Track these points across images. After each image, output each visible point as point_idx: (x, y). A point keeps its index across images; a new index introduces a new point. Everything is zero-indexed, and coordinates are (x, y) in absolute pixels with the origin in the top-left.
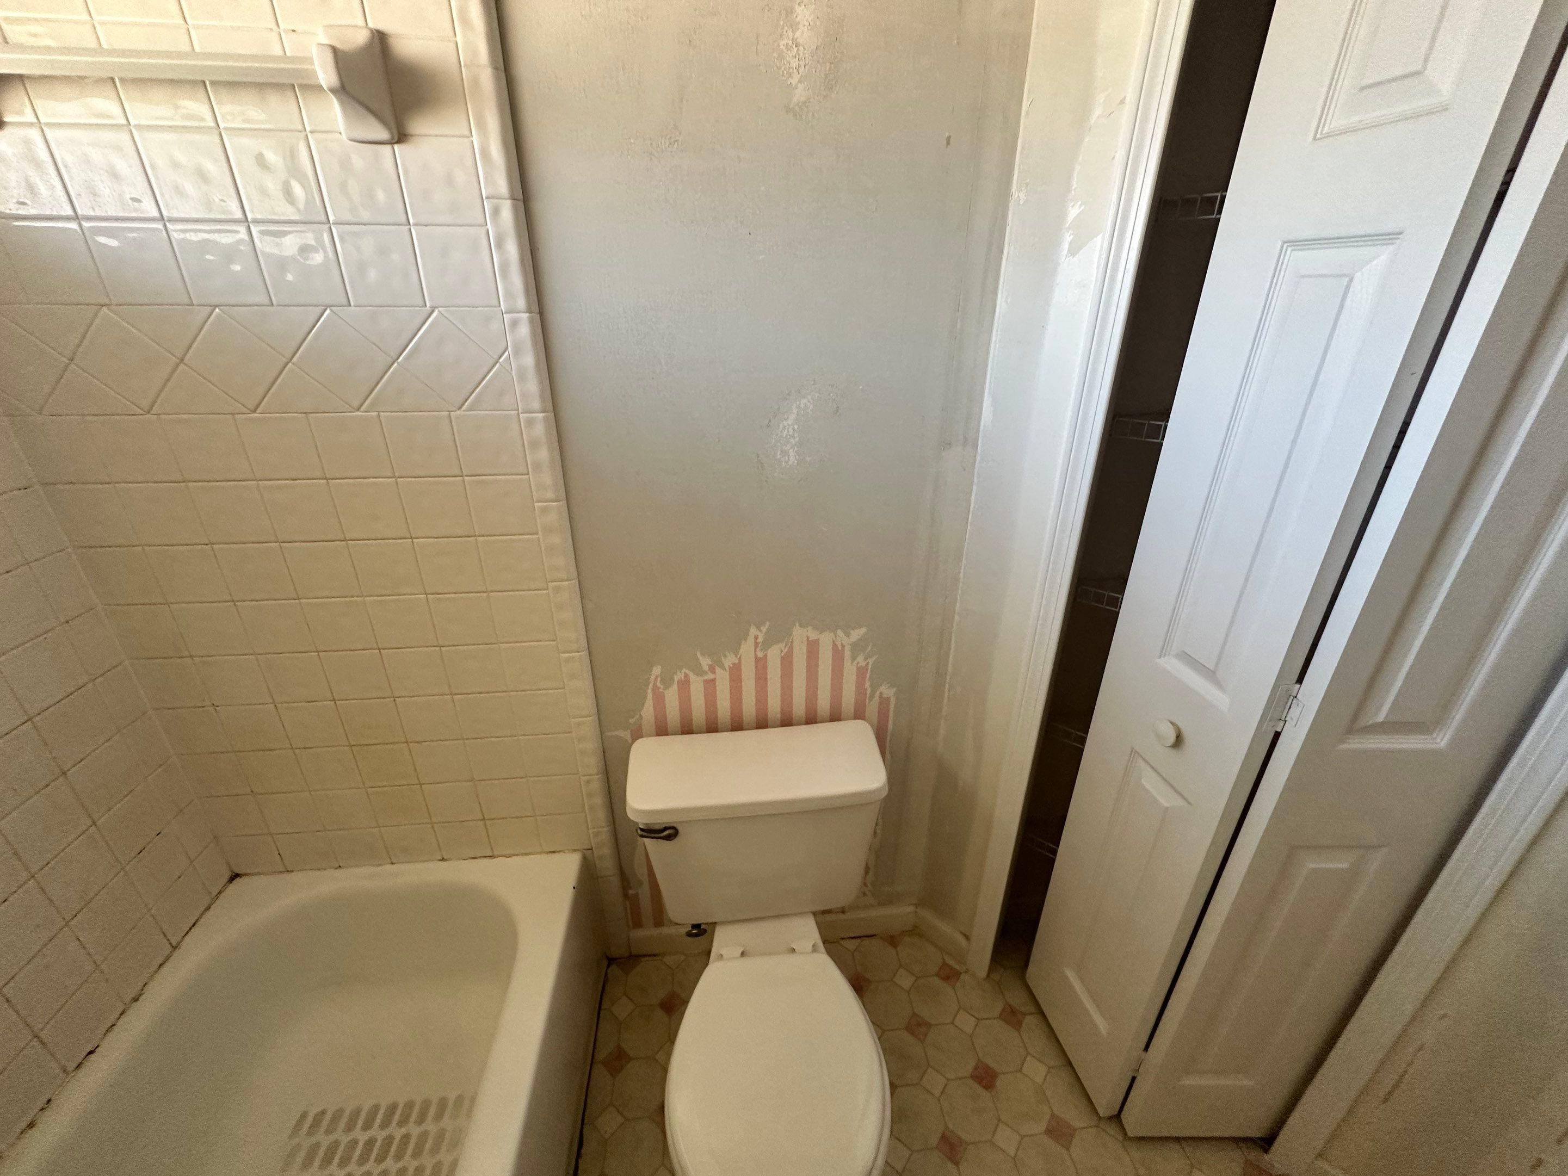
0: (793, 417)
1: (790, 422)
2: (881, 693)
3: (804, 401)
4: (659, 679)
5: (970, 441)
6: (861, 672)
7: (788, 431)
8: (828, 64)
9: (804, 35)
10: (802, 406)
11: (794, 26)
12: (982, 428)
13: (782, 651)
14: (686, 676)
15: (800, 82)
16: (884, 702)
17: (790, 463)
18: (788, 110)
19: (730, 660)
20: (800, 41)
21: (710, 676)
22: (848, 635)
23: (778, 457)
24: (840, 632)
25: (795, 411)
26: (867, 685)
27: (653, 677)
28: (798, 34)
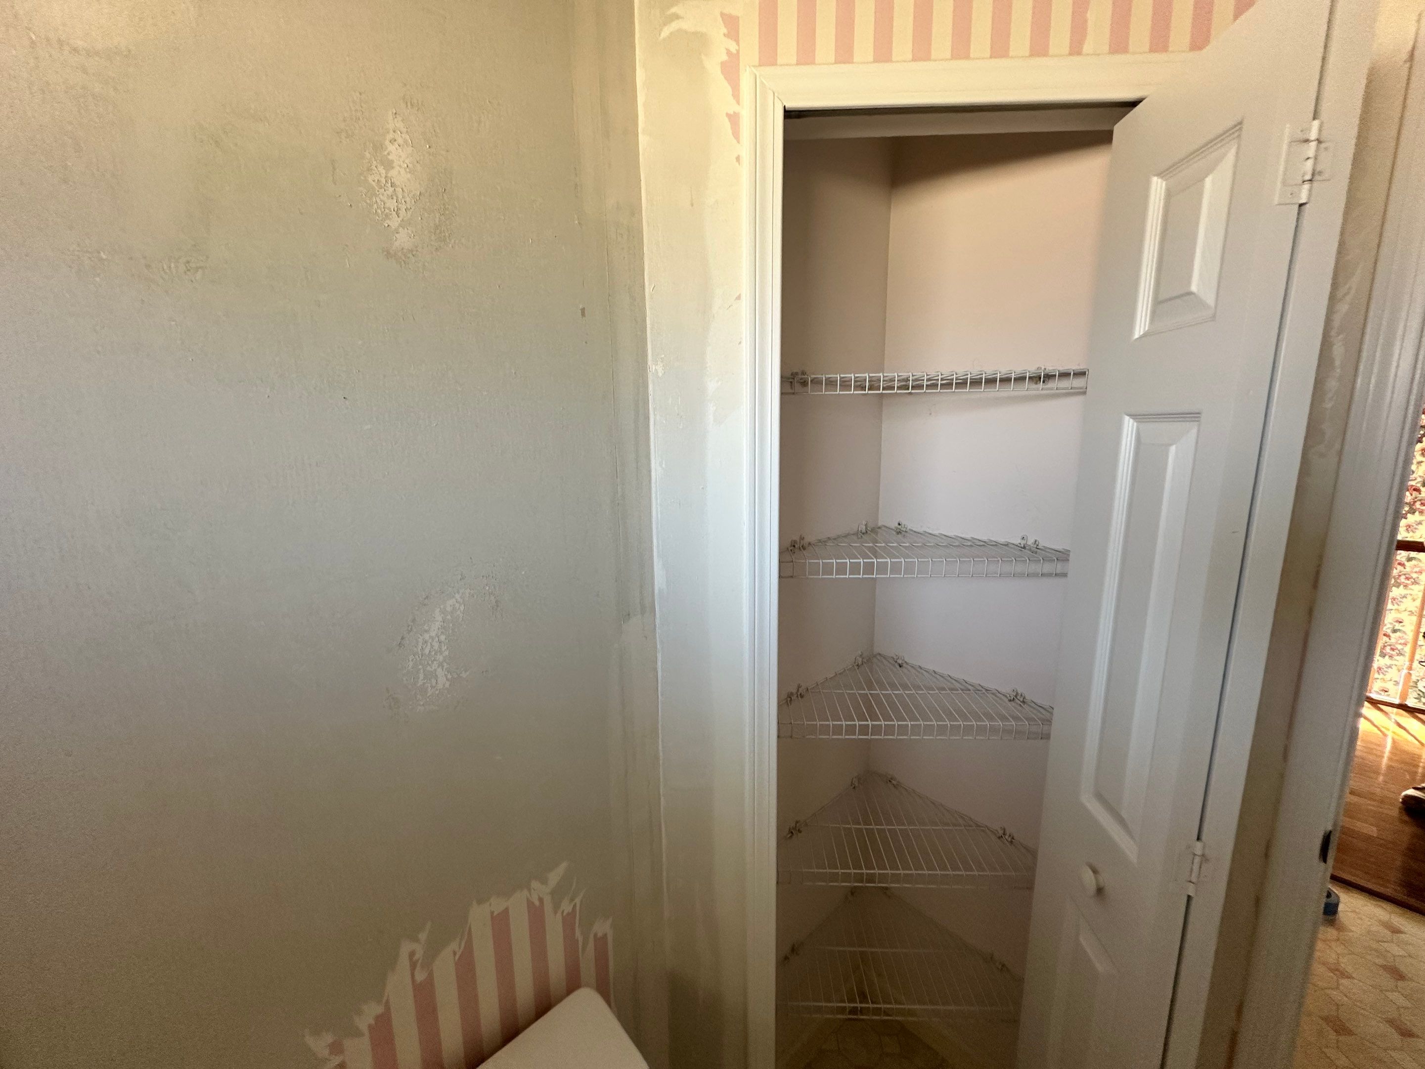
0: (435, 627)
1: (433, 634)
2: (595, 935)
3: (451, 602)
5: (647, 608)
6: (568, 922)
7: (432, 646)
9: (400, 175)
10: (449, 609)
11: (388, 165)
13: (455, 953)
16: (601, 942)
18: (388, 254)
22: (544, 882)
24: (535, 884)
25: (439, 618)
26: (578, 934)
28: (393, 173)
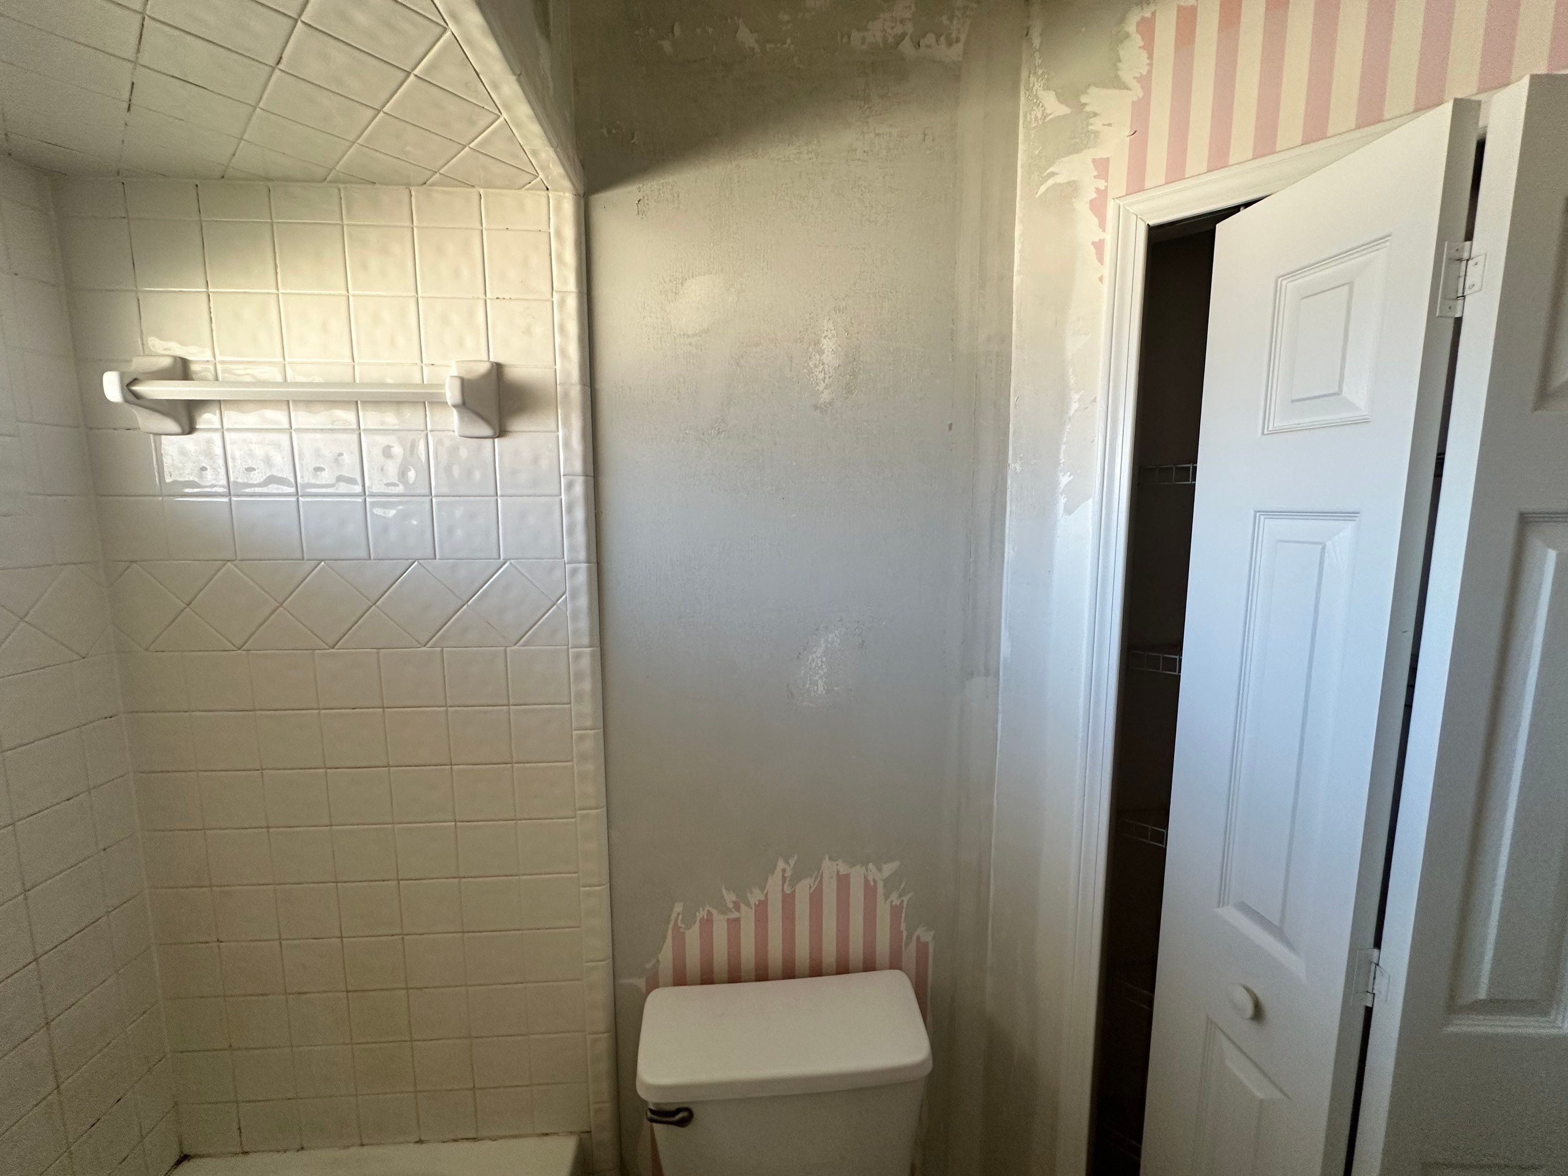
0: (820, 651)
1: (818, 654)
2: (918, 938)
3: (831, 635)
4: (680, 917)
5: (991, 672)
6: (896, 912)
7: (817, 663)
8: (848, 376)
9: (828, 358)
10: (830, 639)
11: (821, 352)
12: (1002, 659)
13: (810, 887)
14: (709, 913)
15: (825, 388)
16: (922, 949)
17: (819, 692)
18: (816, 407)
19: (755, 897)
20: (825, 361)
21: (735, 915)
22: (880, 870)
23: (807, 686)
24: (871, 866)
25: (823, 645)
26: (903, 926)
27: (674, 915)
28: (824, 357)
